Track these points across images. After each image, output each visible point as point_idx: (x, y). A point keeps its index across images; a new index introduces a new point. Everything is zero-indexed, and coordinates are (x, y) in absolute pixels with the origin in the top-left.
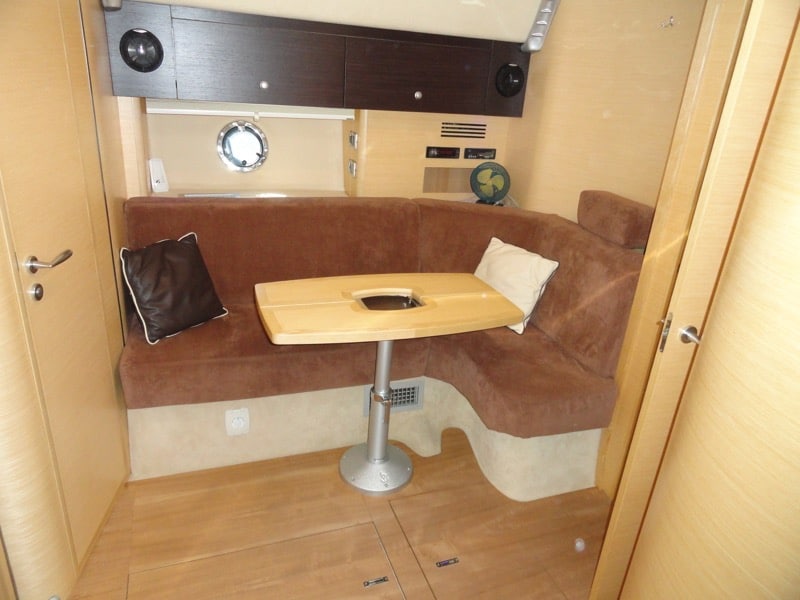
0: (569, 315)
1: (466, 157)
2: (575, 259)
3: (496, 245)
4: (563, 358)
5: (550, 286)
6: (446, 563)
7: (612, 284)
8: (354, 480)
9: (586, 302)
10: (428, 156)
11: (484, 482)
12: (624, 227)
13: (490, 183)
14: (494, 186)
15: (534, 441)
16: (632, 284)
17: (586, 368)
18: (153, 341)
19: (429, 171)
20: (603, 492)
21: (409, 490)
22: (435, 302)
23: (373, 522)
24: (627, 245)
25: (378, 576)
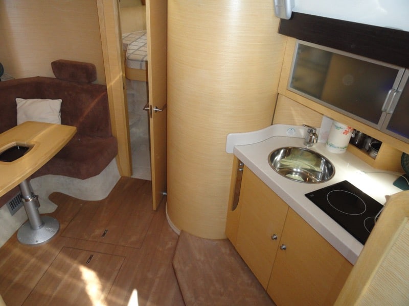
0: (81, 120)
2: (70, 95)
3: (21, 102)
4: (90, 138)
6: (104, 234)
7: (96, 100)
8: (37, 241)
9: (87, 111)
11: (87, 202)
12: (85, 75)
15: (102, 173)
16: (105, 98)
20: (124, 177)
21: (62, 226)
22: (36, 142)
23: (64, 247)
24: (89, 82)
25: (88, 258)
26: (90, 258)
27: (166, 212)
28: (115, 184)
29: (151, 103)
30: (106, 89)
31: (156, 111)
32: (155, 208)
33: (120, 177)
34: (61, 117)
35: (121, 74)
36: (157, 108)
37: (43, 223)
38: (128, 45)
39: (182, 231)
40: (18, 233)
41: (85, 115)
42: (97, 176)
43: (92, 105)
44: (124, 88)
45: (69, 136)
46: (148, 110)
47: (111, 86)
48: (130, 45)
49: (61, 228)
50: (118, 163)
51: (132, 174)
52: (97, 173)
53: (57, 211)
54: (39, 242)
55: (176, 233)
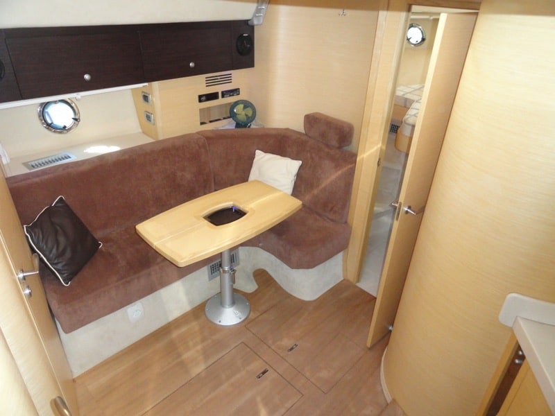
0: (316, 192)
1: (223, 97)
2: (312, 158)
3: (260, 156)
4: (318, 217)
5: (299, 175)
6: (292, 349)
7: (340, 172)
8: (220, 322)
9: (325, 183)
10: (200, 101)
11: (289, 296)
12: (337, 137)
13: (243, 113)
14: (246, 115)
15: (316, 268)
16: (351, 173)
17: (332, 220)
18: (67, 284)
19: (201, 111)
21: (252, 315)
22: (251, 209)
23: (243, 342)
24: (340, 148)
25: (262, 371)
26: (264, 373)
27: (383, 360)
28: (331, 286)
29: (402, 199)
30: (355, 162)
31: (407, 212)
32: (369, 345)
33: (342, 279)
34: (295, 183)
35: (380, 145)
36: (409, 208)
37: (233, 303)
38: (413, 101)
39: (394, 401)
40: (209, 302)
41: (321, 187)
42: (310, 270)
43: (333, 177)
44: (378, 165)
45: (288, 212)
46: (395, 208)
47: (363, 158)
48: (417, 102)
49: (250, 316)
50: (345, 260)
51: (358, 280)
52: (310, 265)
53: (255, 293)
54: (222, 324)
55: (385, 399)
